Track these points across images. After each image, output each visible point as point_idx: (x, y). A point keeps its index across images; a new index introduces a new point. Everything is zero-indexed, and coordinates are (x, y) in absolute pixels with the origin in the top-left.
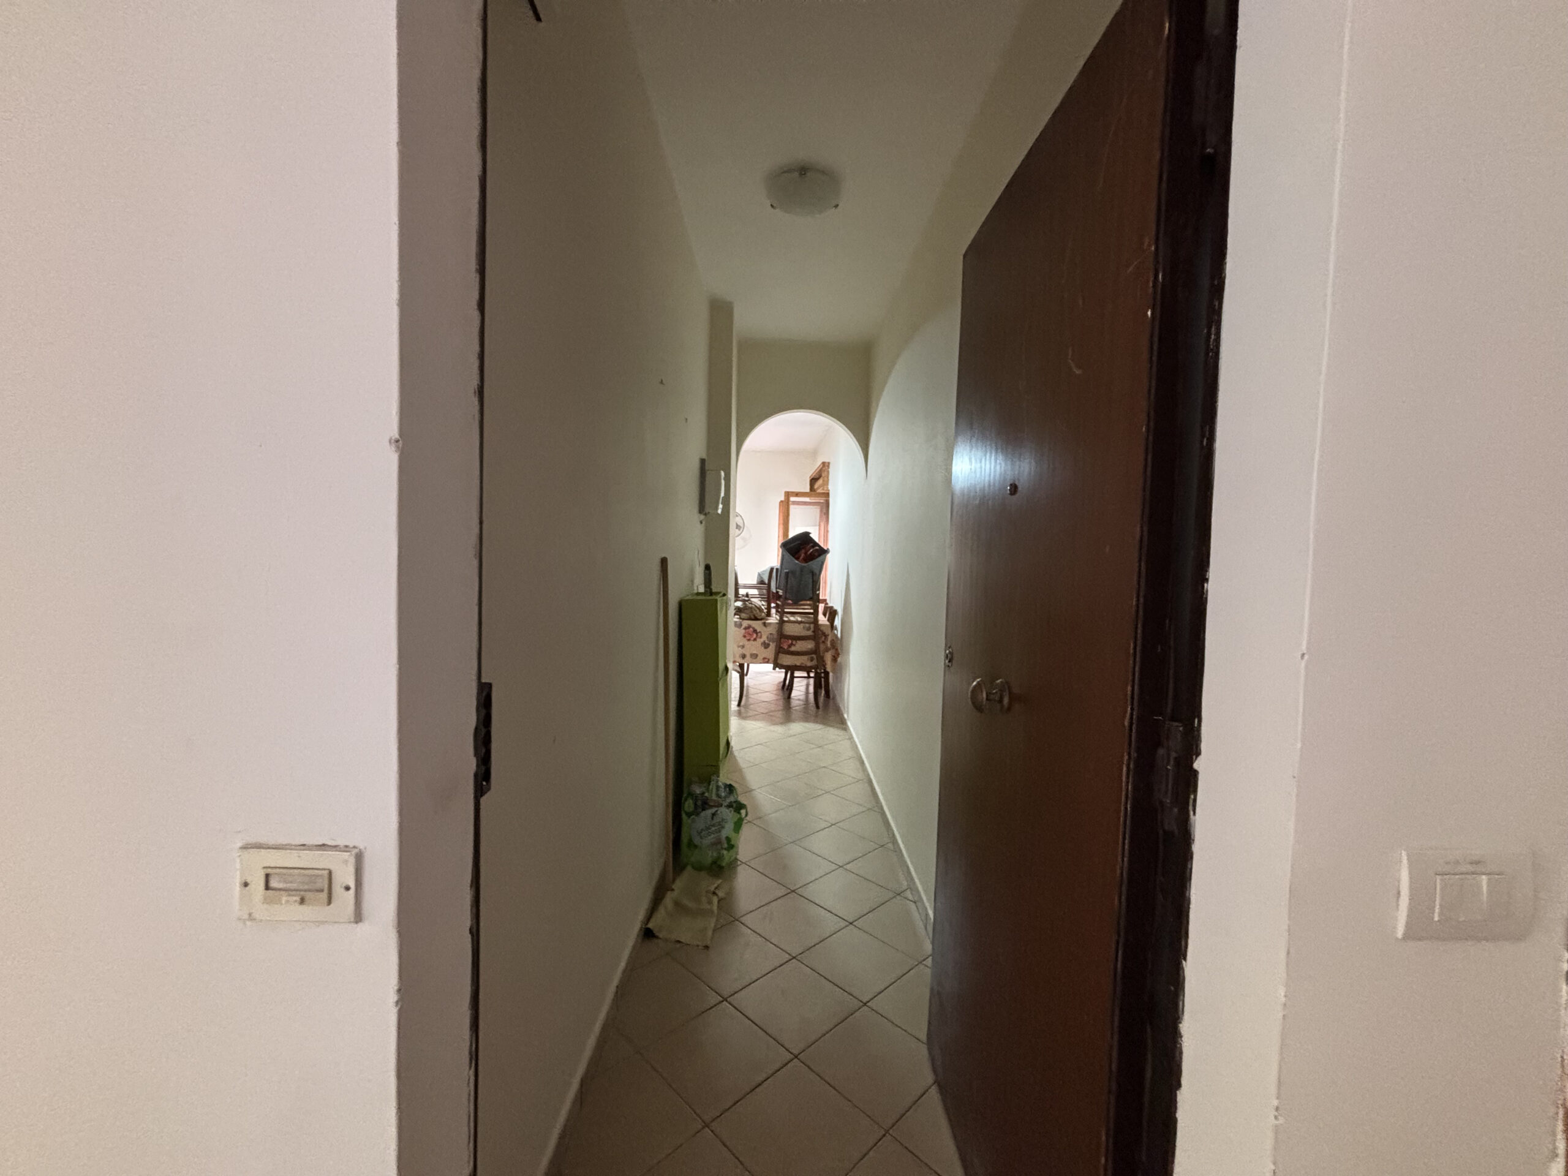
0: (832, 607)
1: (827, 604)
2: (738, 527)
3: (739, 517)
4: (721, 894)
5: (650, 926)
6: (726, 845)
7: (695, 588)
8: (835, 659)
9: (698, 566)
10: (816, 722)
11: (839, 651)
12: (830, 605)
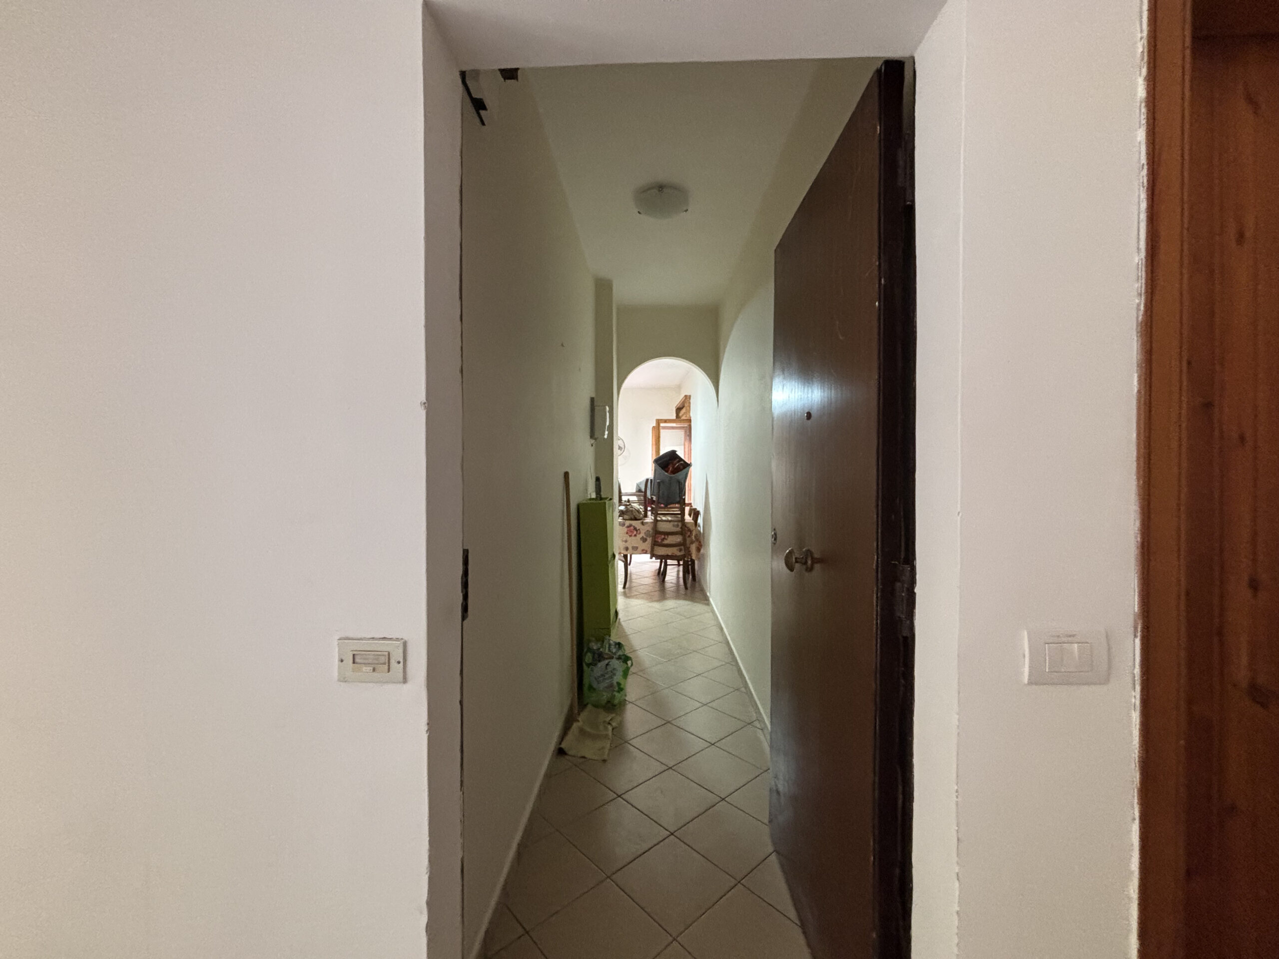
0: (695, 509)
1: (691, 506)
2: (620, 448)
3: (621, 440)
4: (614, 724)
5: (563, 746)
6: (617, 689)
7: (589, 496)
8: (698, 550)
9: (590, 479)
10: (685, 599)
11: (702, 543)
12: (694, 507)
